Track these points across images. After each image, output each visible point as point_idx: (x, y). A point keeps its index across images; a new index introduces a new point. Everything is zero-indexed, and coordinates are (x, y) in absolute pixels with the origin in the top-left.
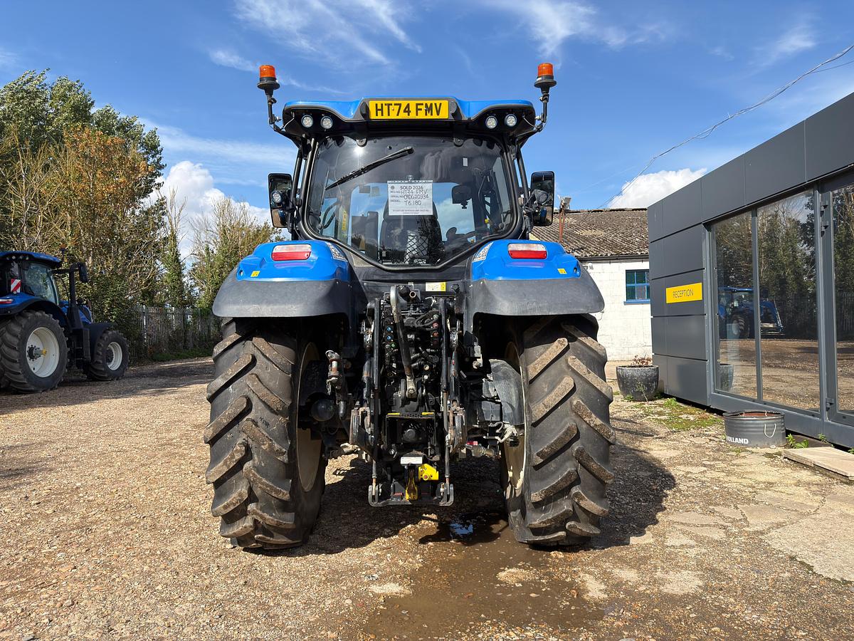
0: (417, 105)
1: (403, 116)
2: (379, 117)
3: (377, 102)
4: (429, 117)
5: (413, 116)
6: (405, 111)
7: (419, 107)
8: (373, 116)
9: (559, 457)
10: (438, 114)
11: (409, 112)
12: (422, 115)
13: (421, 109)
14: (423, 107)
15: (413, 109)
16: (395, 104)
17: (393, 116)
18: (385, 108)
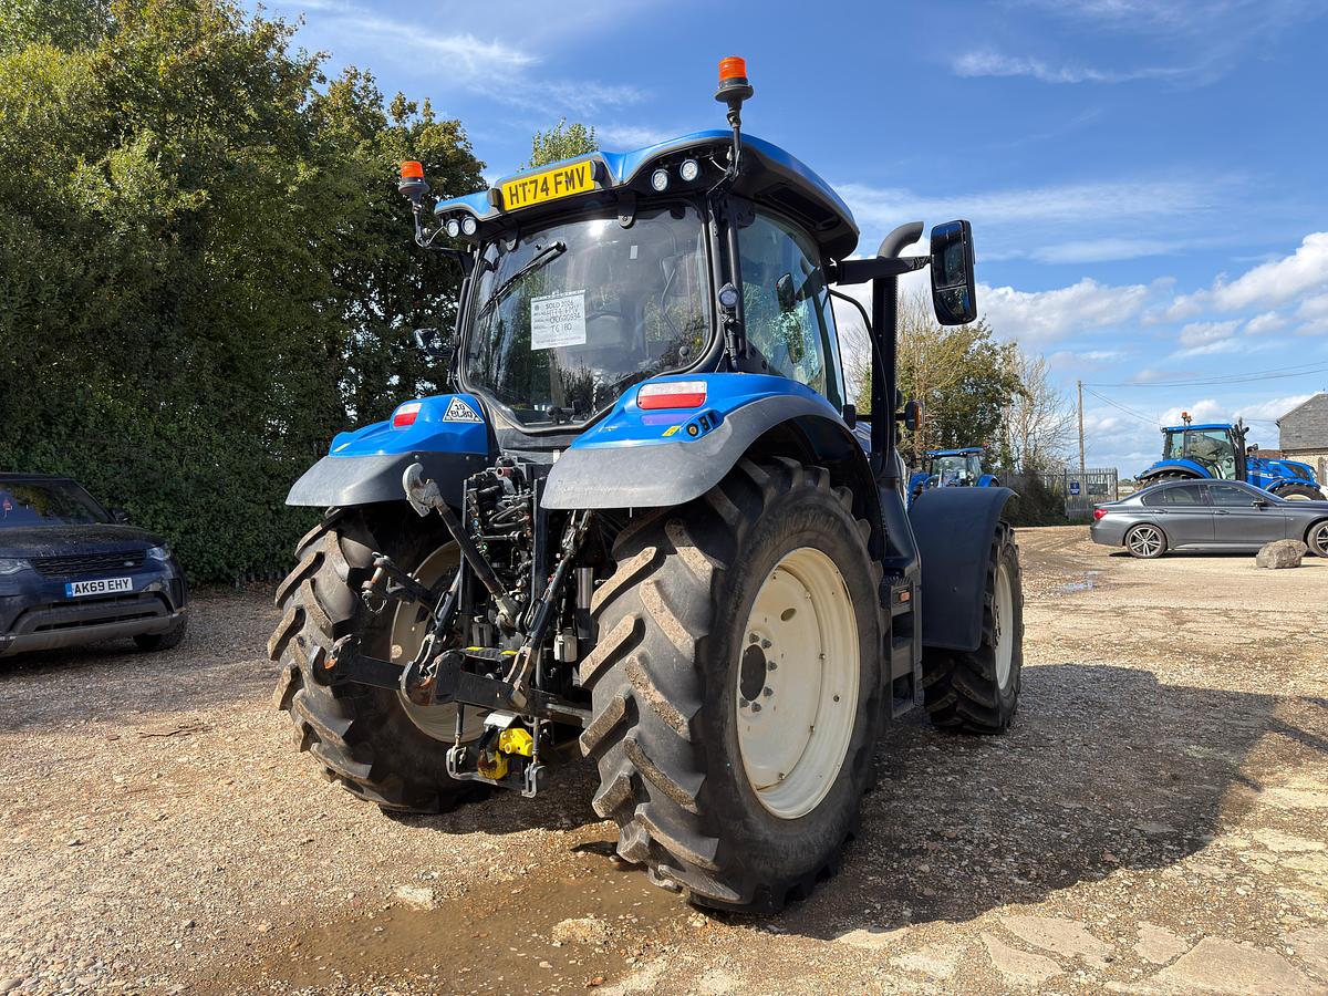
0: (556, 176)
1: (542, 198)
2: (516, 206)
3: (509, 184)
4: (571, 192)
5: (552, 195)
6: (542, 191)
7: (559, 179)
8: (508, 207)
9: (613, 749)
10: (582, 185)
11: (547, 190)
12: (563, 192)
13: (560, 183)
14: (563, 178)
15: (551, 184)
16: (531, 183)
17: (531, 201)
18: (520, 190)
